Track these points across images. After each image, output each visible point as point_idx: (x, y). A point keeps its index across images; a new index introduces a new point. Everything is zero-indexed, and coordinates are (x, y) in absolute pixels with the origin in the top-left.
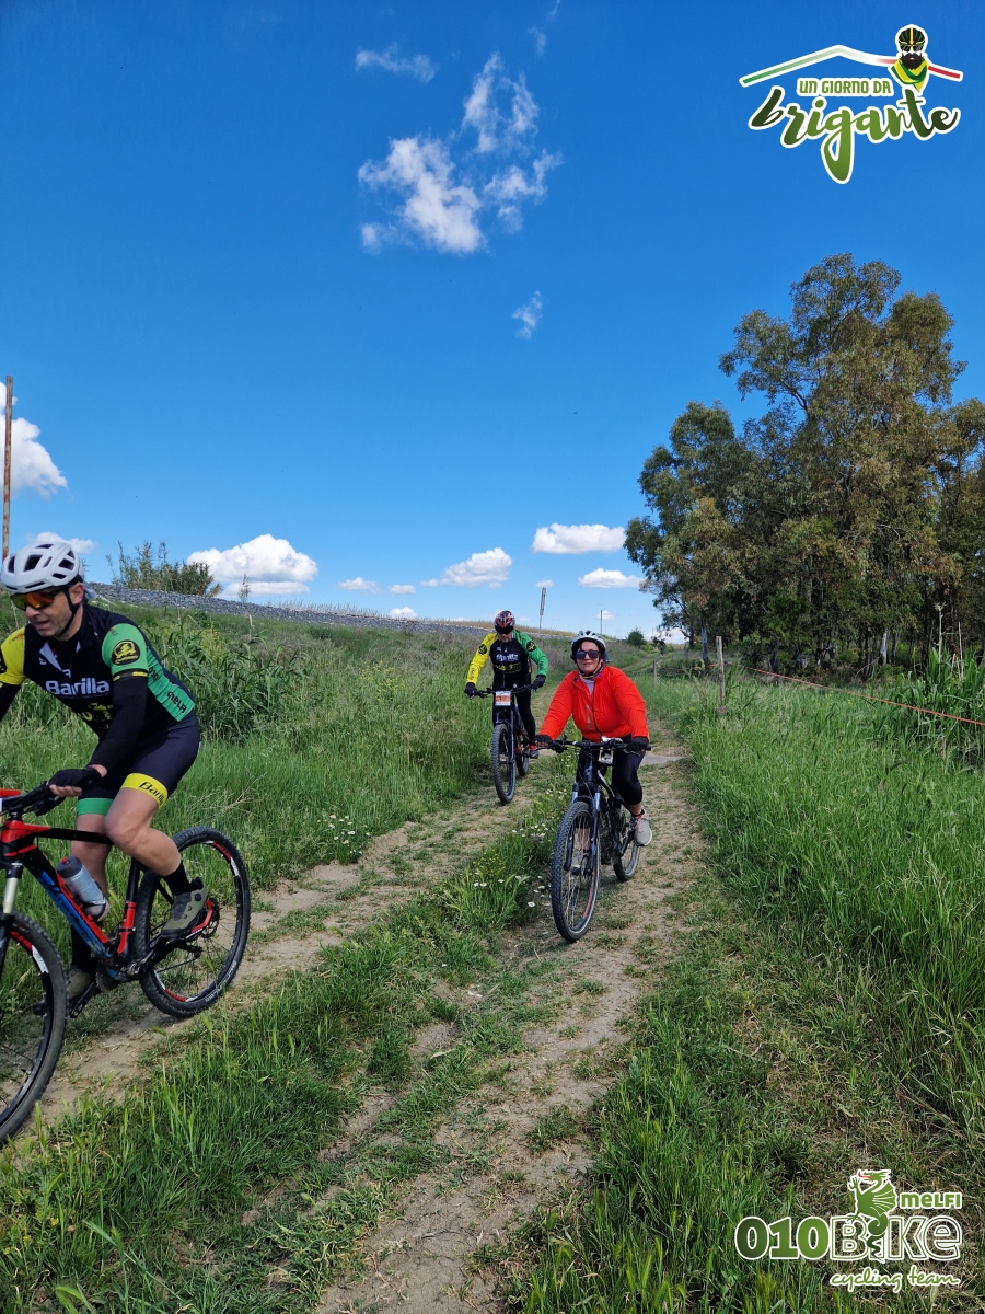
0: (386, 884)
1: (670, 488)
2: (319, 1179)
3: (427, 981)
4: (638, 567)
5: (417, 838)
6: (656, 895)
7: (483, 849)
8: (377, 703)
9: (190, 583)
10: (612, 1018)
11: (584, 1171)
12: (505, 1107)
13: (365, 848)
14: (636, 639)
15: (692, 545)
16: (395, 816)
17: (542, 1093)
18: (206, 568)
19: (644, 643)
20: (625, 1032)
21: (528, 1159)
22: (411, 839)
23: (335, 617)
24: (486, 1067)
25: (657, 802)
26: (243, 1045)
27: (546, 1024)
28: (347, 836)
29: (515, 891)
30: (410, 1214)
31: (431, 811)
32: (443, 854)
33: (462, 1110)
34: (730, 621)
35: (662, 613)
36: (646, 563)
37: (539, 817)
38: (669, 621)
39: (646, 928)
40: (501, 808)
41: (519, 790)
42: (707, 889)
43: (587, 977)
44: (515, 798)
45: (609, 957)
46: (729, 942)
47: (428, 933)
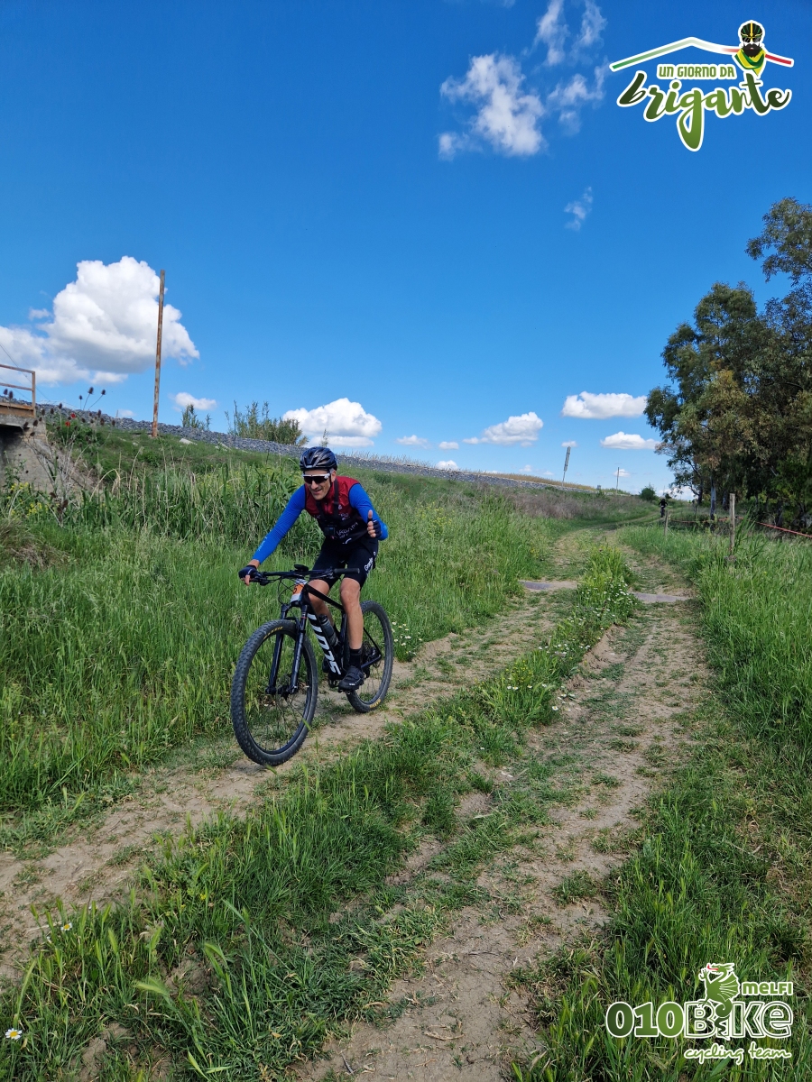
0: (434, 680)
1: (690, 361)
2: (387, 898)
3: (468, 759)
4: (656, 431)
5: (459, 646)
6: (666, 712)
7: (515, 660)
8: (428, 536)
9: (284, 435)
10: (627, 808)
11: (602, 925)
12: (534, 865)
13: (417, 650)
14: (648, 495)
15: (709, 412)
16: (441, 628)
17: (566, 859)
18: (297, 424)
19: (655, 498)
20: (637, 820)
21: (554, 909)
22: (454, 647)
23: (394, 466)
24: (518, 832)
25: (666, 635)
26: (329, 789)
27: (568, 805)
28: (404, 640)
29: (541, 697)
30: (459, 934)
31: (470, 626)
32: (480, 661)
33: (499, 862)
34: (739, 482)
35: (674, 472)
36: (664, 428)
37: (563, 638)
38: (680, 480)
39: (655, 737)
40: (528, 628)
41: (544, 615)
42: (712, 712)
43: (603, 772)
44: (541, 621)
45: (622, 759)
46: (733, 757)
47: (470, 722)
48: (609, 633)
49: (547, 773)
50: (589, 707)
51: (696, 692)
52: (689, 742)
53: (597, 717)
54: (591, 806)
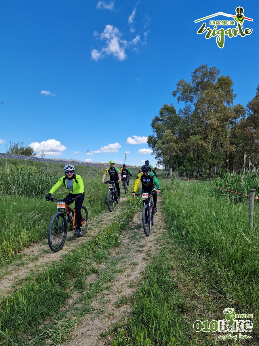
1: (159, 127)
2: (60, 316)
3: (90, 263)
4: (151, 148)
5: (89, 223)
6: (152, 238)
7: (107, 226)
10: (139, 272)
11: (130, 312)
12: (110, 296)
15: (165, 142)
17: (120, 292)
20: (142, 275)
21: (115, 310)
24: (105, 285)
26: (40, 281)
27: (121, 274)
29: (115, 238)
30: (84, 325)
31: (93, 216)
32: (96, 228)
33: (98, 297)
35: (157, 161)
36: (153, 147)
37: (122, 217)
39: (149, 247)
40: (112, 215)
41: (117, 210)
42: (165, 237)
43: (133, 261)
44: (116, 212)
45: (139, 255)
46: (170, 251)
47: (92, 250)
48: (137, 214)
49: (116, 264)
50: (130, 239)
51: (162, 230)
52: (159, 247)
53: (132, 242)
54: (129, 273)
